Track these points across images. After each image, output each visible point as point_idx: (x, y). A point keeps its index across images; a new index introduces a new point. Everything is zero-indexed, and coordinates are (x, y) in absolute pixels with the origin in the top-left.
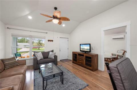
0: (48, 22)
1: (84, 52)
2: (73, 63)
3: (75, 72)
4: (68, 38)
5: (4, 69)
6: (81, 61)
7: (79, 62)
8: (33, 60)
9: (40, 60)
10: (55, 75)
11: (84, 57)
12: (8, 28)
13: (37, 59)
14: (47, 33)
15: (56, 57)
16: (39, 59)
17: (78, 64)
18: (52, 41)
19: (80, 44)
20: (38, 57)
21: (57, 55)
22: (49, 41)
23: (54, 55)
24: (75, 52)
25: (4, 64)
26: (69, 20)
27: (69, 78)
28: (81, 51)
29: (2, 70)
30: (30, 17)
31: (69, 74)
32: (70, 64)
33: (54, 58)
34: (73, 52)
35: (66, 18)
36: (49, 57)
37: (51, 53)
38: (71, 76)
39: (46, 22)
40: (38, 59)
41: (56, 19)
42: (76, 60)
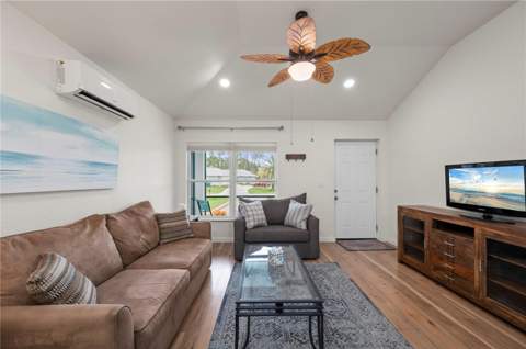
0: (277, 83)
1: (479, 215)
2: (401, 262)
3: (407, 321)
4: (376, 140)
5: (159, 244)
6: (452, 261)
7: (437, 268)
8: (232, 224)
9: (255, 227)
10: (285, 304)
11: (478, 243)
12: (179, 128)
13: (245, 223)
14: (282, 128)
15: (312, 223)
16: (250, 224)
17: (435, 274)
18: (303, 157)
19: (448, 168)
20: (248, 216)
21: (317, 216)
22: (289, 157)
23: (306, 216)
24: (412, 210)
25: (160, 229)
26: (368, 47)
27: (361, 342)
28: (450, 203)
29: (153, 245)
30: (225, 83)
31: (364, 320)
32: (381, 267)
33: (304, 227)
34: (400, 209)
35: (350, 40)
36: (287, 221)
37: (294, 206)
38: (375, 332)
39: (271, 85)
40: (248, 225)
41: (301, 60)
42: (423, 253)
